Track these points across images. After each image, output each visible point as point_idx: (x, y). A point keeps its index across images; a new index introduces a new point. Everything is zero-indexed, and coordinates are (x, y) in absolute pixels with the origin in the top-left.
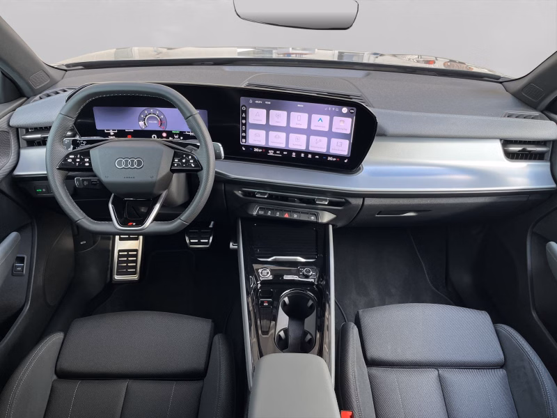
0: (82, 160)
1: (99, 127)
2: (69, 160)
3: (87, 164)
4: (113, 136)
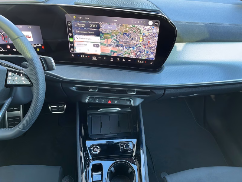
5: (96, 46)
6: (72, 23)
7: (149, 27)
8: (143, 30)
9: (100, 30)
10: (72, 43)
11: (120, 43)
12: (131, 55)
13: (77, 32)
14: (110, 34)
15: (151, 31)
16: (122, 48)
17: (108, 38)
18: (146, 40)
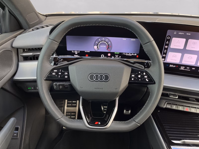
0: (63, 73)
1: (68, 49)
2: (53, 74)
3: (66, 77)
4: (76, 55)
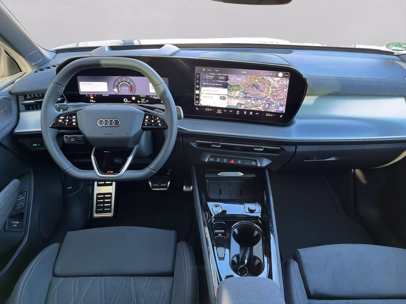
5: (223, 98)
6: (201, 76)
7: (279, 79)
8: (272, 81)
9: (228, 82)
10: (198, 95)
11: (248, 95)
12: (259, 108)
13: (204, 84)
14: (238, 86)
15: (281, 83)
16: (249, 101)
17: (236, 90)
18: (276, 92)
